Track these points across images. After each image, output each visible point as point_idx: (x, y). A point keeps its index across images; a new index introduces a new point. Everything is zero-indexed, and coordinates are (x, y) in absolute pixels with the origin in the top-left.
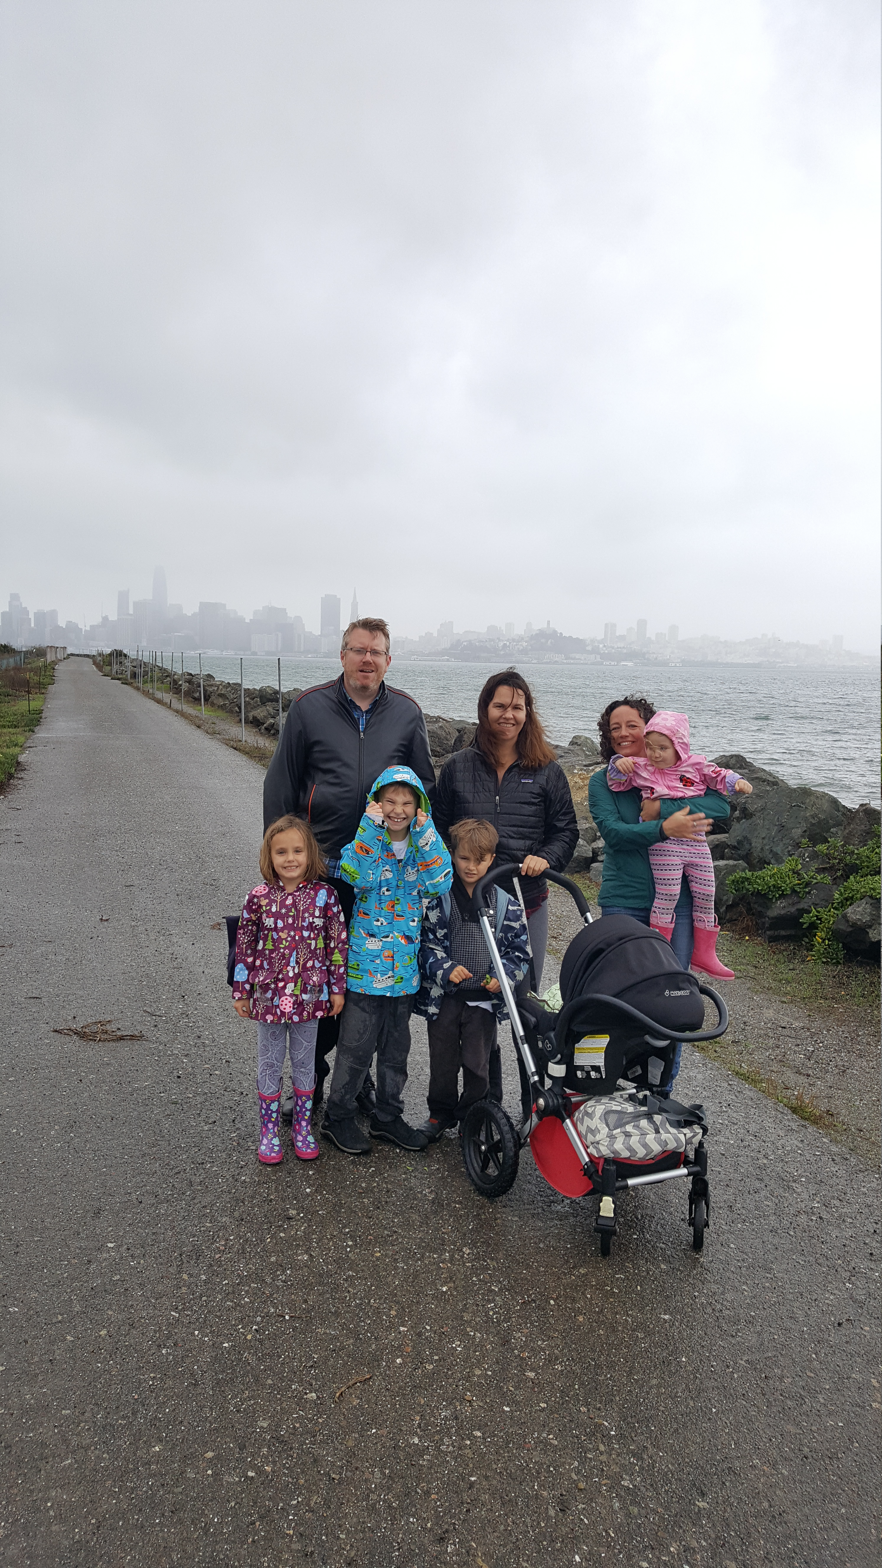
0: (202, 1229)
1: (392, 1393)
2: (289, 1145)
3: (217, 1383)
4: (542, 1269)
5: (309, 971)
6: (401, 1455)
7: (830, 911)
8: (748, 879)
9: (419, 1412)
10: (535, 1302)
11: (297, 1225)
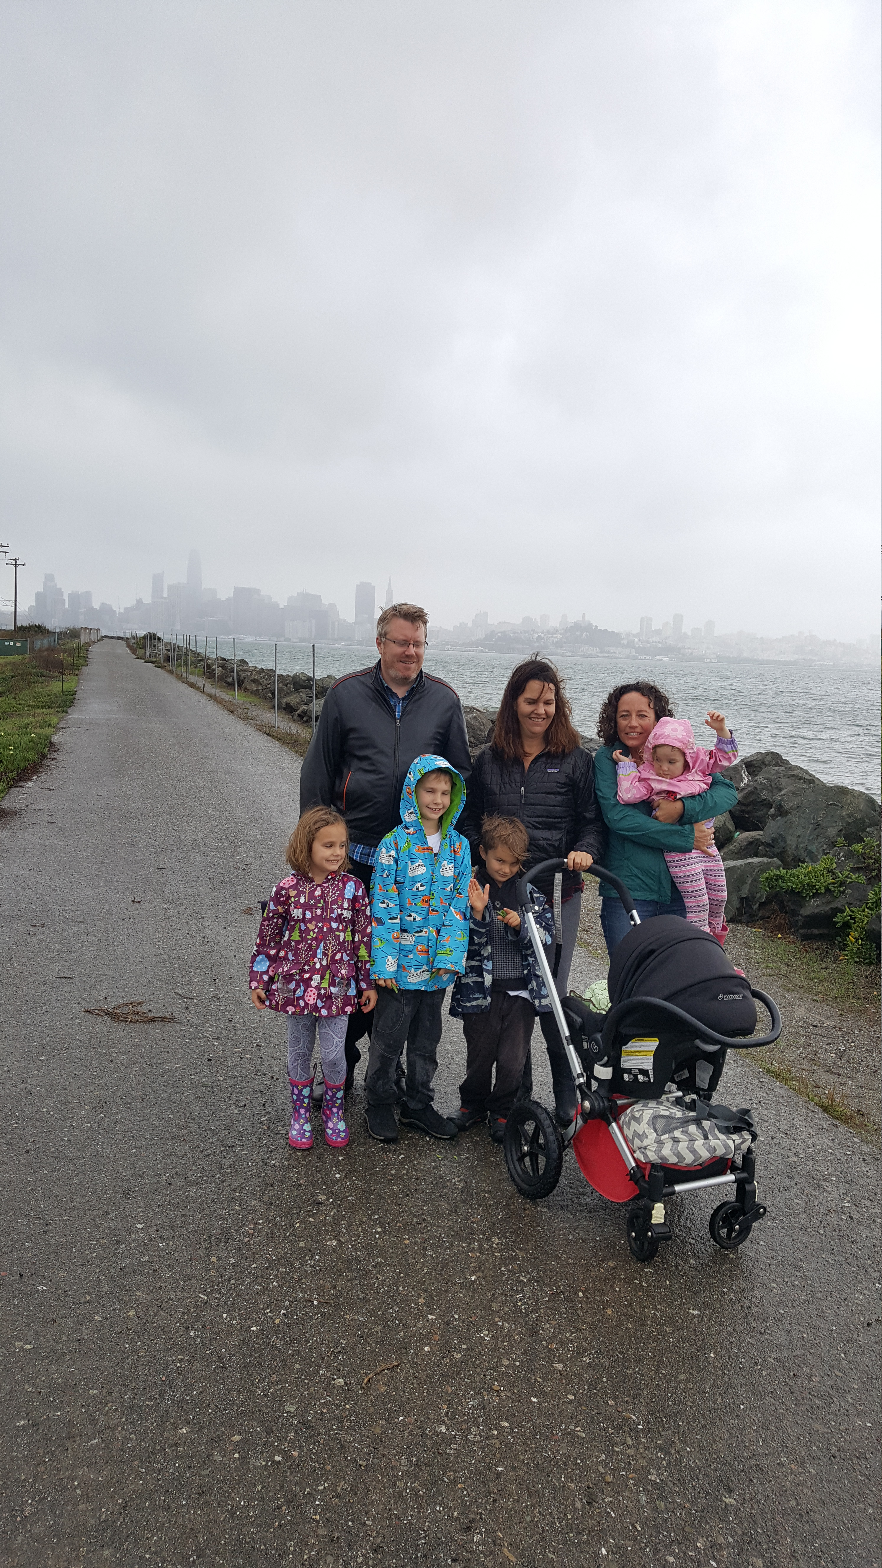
0: (232, 1212)
1: (420, 1381)
2: (319, 1131)
3: (245, 1367)
4: (571, 1261)
5: (338, 964)
6: (429, 1443)
7: (864, 911)
8: (782, 877)
9: (447, 1401)
10: (563, 1294)
11: (326, 1210)
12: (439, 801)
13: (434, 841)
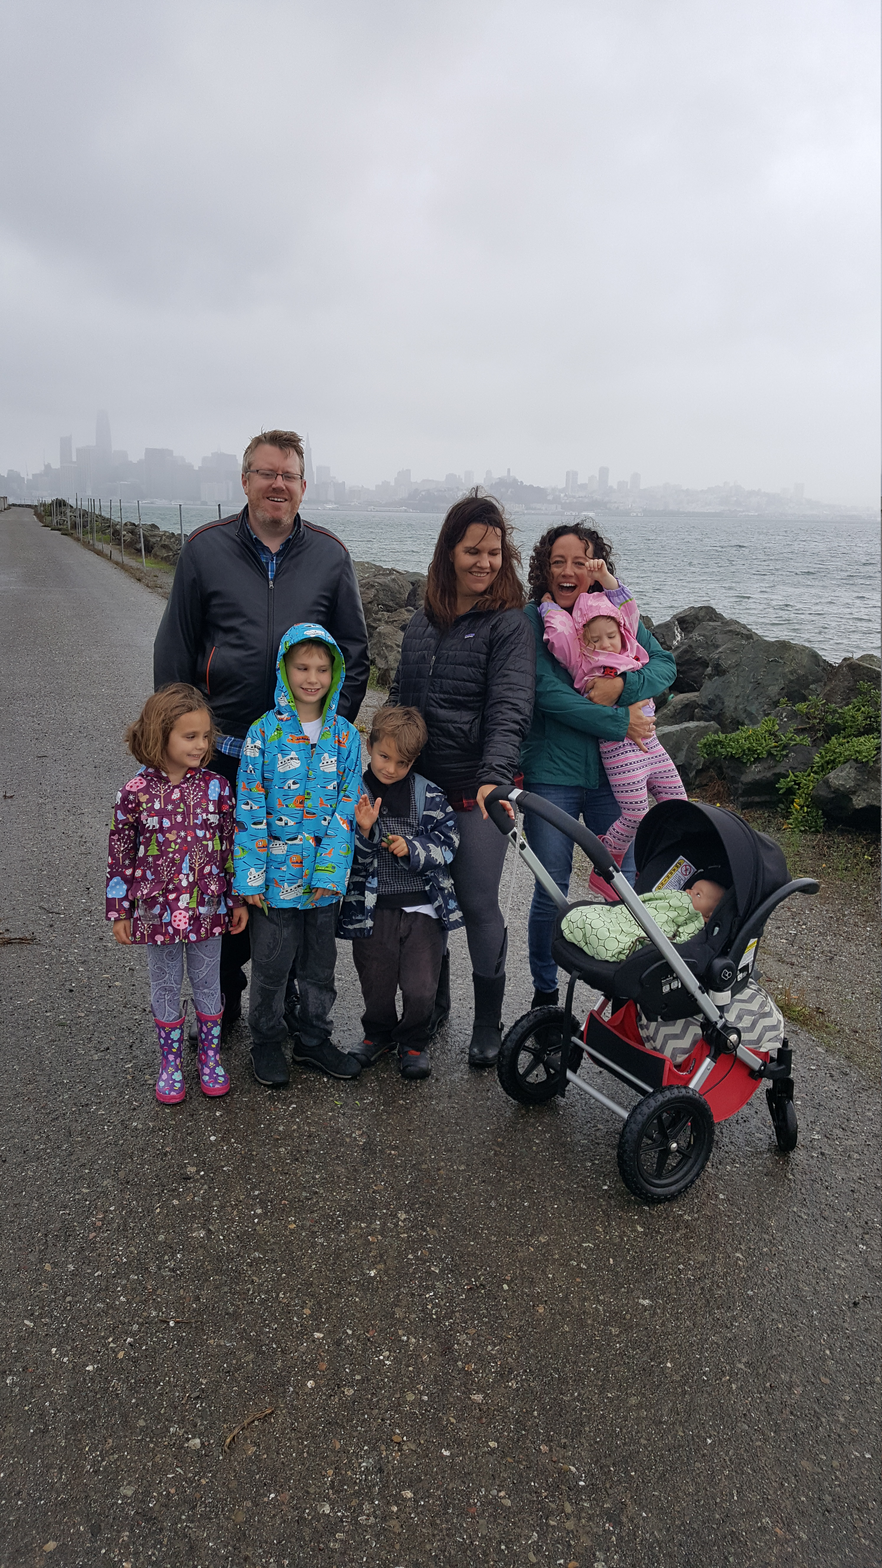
0: (77, 1197)
1: (300, 1435)
2: (193, 1078)
3: (73, 1428)
4: (494, 1239)
5: (206, 878)
6: (307, 1532)
7: (809, 775)
8: (721, 741)
9: (332, 1463)
10: (484, 1288)
11: (195, 1187)
12: (313, 679)
13: (311, 729)
